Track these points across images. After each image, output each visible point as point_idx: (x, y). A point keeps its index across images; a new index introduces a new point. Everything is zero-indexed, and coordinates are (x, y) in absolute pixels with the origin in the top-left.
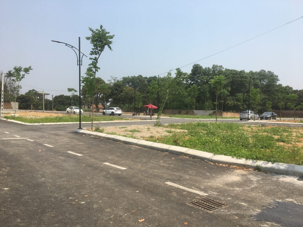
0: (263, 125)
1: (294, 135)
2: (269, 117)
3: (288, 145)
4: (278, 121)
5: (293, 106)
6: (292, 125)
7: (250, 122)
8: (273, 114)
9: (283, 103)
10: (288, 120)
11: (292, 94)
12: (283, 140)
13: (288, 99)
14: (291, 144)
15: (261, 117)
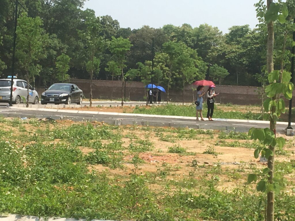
0: (51, 119)
1: (126, 146)
2: (64, 97)
3: (114, 171)
4: (86, 108)
5: (119, 70)
6: (118, 119)
7: (17, 112)
8: (73, 88)
9: (97, 61)
10: (109, 106)
11: (119, 39)
12: (102, 159)
13: (108, 51)
14: (122, 168)
15: (43, 97)
